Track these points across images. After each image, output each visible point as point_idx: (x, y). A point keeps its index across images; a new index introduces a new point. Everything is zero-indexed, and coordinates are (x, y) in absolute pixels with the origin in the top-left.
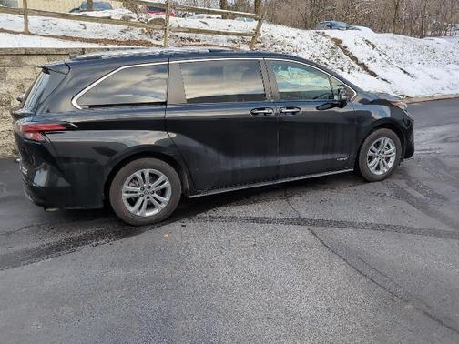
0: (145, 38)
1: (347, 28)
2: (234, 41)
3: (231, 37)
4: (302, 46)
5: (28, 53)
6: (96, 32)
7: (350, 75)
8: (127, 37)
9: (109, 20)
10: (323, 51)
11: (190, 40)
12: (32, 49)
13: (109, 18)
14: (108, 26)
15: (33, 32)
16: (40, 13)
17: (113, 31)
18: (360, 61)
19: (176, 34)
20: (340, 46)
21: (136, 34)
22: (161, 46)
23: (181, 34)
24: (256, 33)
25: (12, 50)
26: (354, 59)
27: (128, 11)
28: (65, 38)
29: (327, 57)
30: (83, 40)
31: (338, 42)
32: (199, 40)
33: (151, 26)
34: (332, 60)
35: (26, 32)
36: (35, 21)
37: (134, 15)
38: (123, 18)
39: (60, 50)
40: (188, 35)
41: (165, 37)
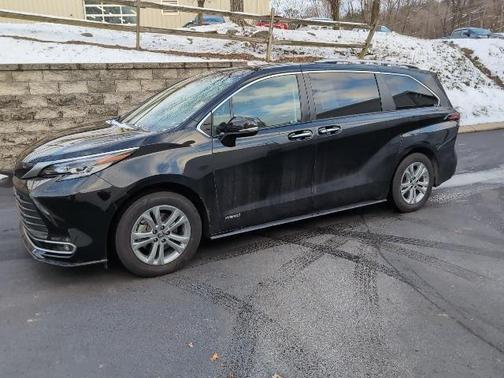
0: (248, 52)
1: (489, 36)
2: (341, 53)
3: (339, 49)
4: (422, 58)
5: (136, 67)
6: (201, 47)
7: (477, 91)
8: (229, 50)
9: (214, 34)
10: (446, 63)
11: (294, 52)
12: (140, 64)
13: (215, 32)
14: (213, 40)
15: (143, 47)
16: (151, 30)
17: (217, 45)
18: (493, 74)
19: (280, 47)
20: (469, 57)
21: (239, 47)
22: (263, 60)
23: (285, 47)
24: (367, 44)
25: (123, 65)
26: (486, 71)
27: (234, 24)
28: (171, 53)
29: (451, 69)
30: (187, 55)
31: (468, 53)
32: (303, 53)
33: (255, 40)
34: (456, 73)
35: (138, 48)
36: (146, 38)
37: (240, 29)
38: (229, 31)
39: (163, 64)
40: (292, 48)
41: (267, 50)
